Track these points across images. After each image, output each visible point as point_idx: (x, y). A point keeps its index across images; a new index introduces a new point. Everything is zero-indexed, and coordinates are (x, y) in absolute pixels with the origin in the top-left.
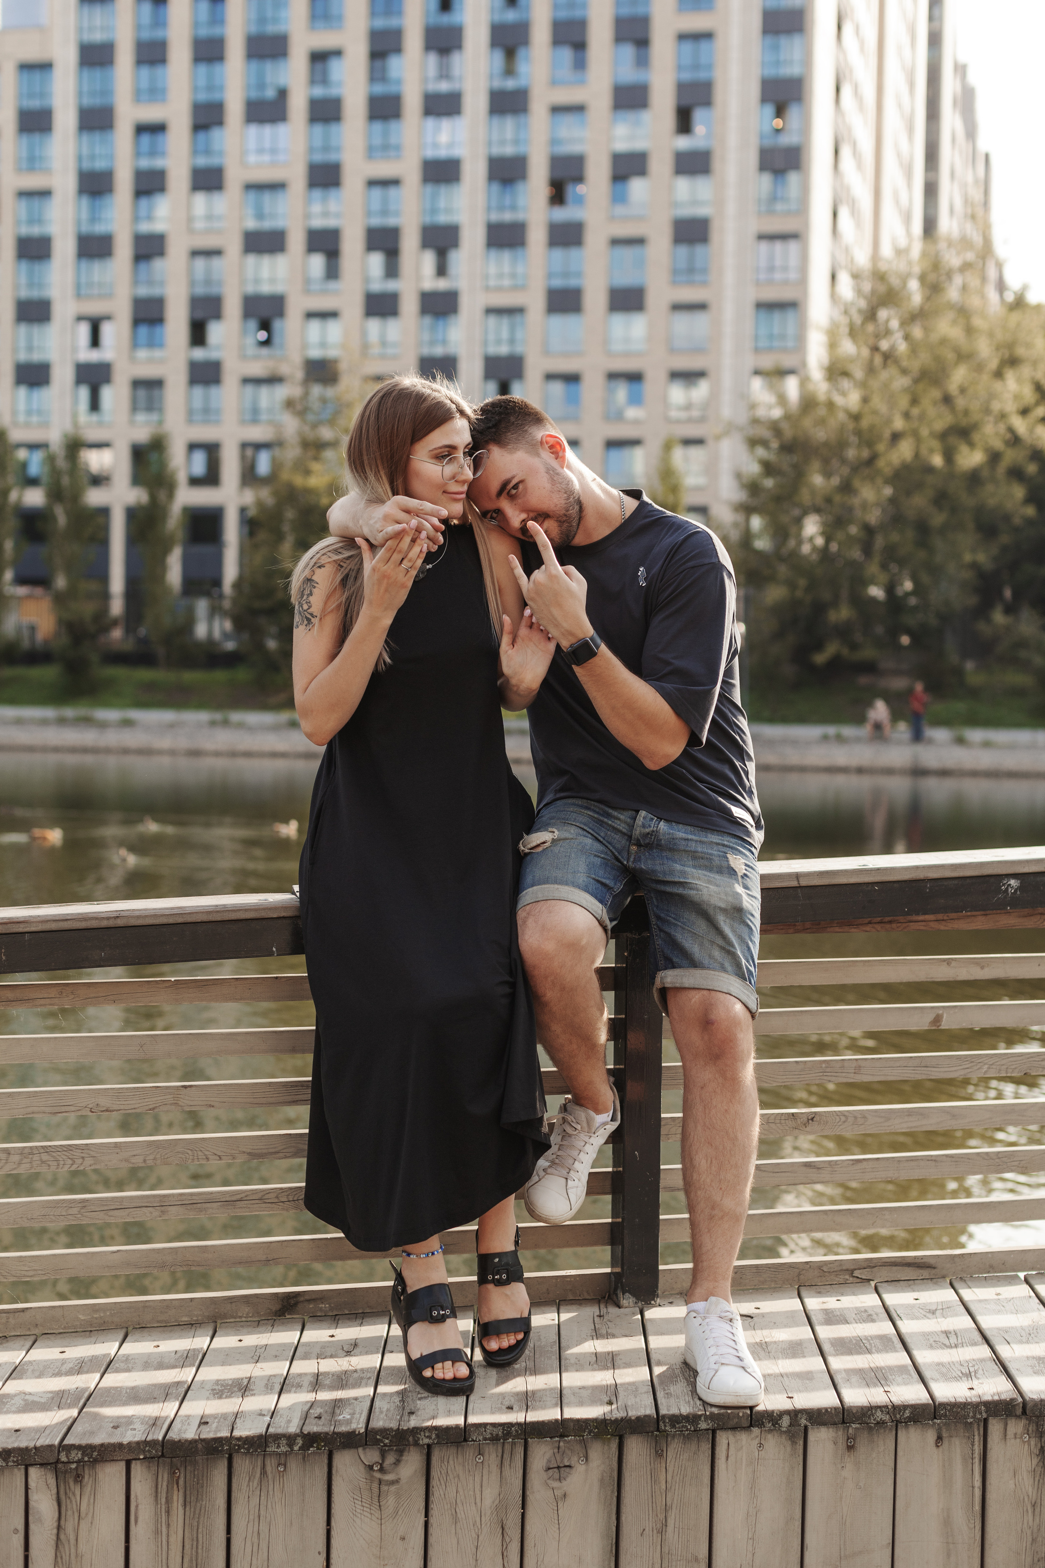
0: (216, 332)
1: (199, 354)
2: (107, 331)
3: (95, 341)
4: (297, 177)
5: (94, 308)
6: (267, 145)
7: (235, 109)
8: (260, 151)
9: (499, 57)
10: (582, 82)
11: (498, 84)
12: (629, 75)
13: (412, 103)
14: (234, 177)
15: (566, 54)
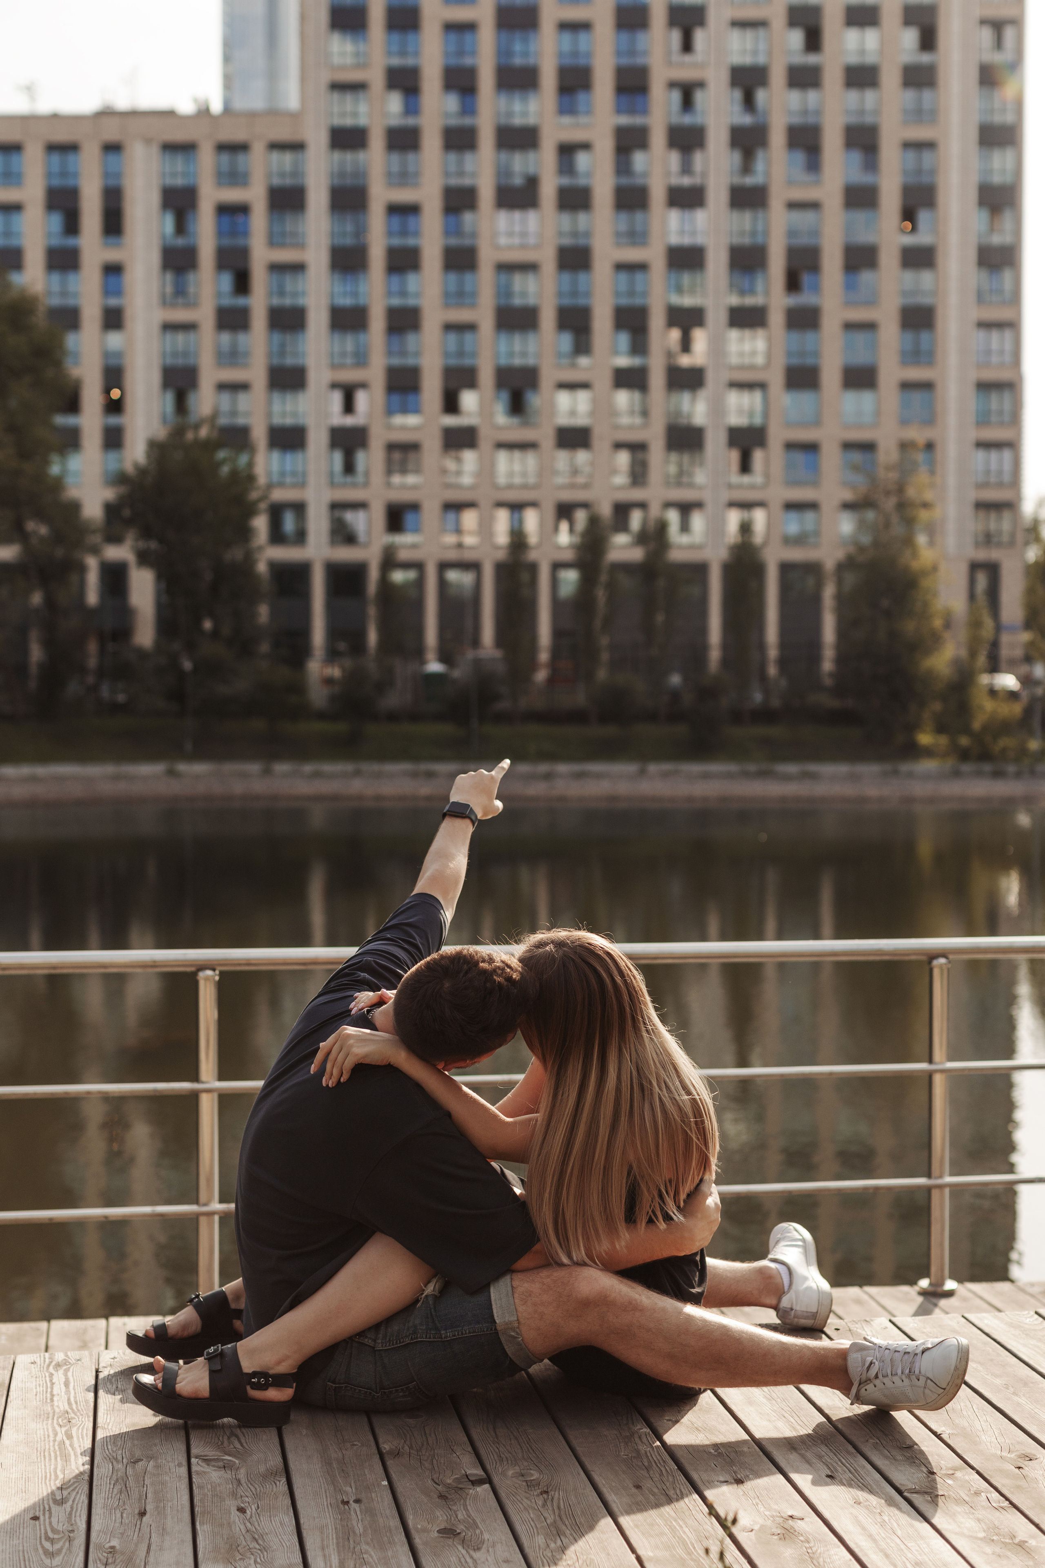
0: (469, 400)
1: (450, 421)
2: (361, 399)
3: (349, 407)
4: (548, 259)
5: (350, 376)
6: (517, 228)
7: (486, 194)
8: (510, 234)
9: (737, 157)
10: (818, 183)
11: (738, 180)
12: (860, 177)
13: (658, 195)
14: (487, 258)
15: (800, 157)
